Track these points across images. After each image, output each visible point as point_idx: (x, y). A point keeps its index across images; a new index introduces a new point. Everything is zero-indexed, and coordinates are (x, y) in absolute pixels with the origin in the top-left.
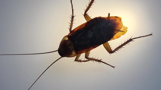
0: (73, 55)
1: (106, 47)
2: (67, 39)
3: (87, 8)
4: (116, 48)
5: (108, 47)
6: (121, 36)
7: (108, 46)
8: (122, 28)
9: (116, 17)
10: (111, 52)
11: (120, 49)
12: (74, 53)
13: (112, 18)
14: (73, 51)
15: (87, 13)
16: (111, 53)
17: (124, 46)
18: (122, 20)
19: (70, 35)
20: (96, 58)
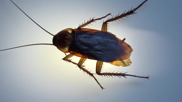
0: (64, 51)
1: (98, 65)
2: (70, 32)
3: (112, 19)
4: (105, 72)
5: (99, 66)
6: (120, 66)
7: (101, 66)
8: (127, 60)
9: (129, 46)
10: (98, 72)
11: (108, 76)
12: (67, 49)
13: (125, 44)
14: (68, 47)
15: (108, 23)
16: (97, 74)
17: (113, 76)
18: (132, 52)
19: (75, 30)
20: (89, 71)
